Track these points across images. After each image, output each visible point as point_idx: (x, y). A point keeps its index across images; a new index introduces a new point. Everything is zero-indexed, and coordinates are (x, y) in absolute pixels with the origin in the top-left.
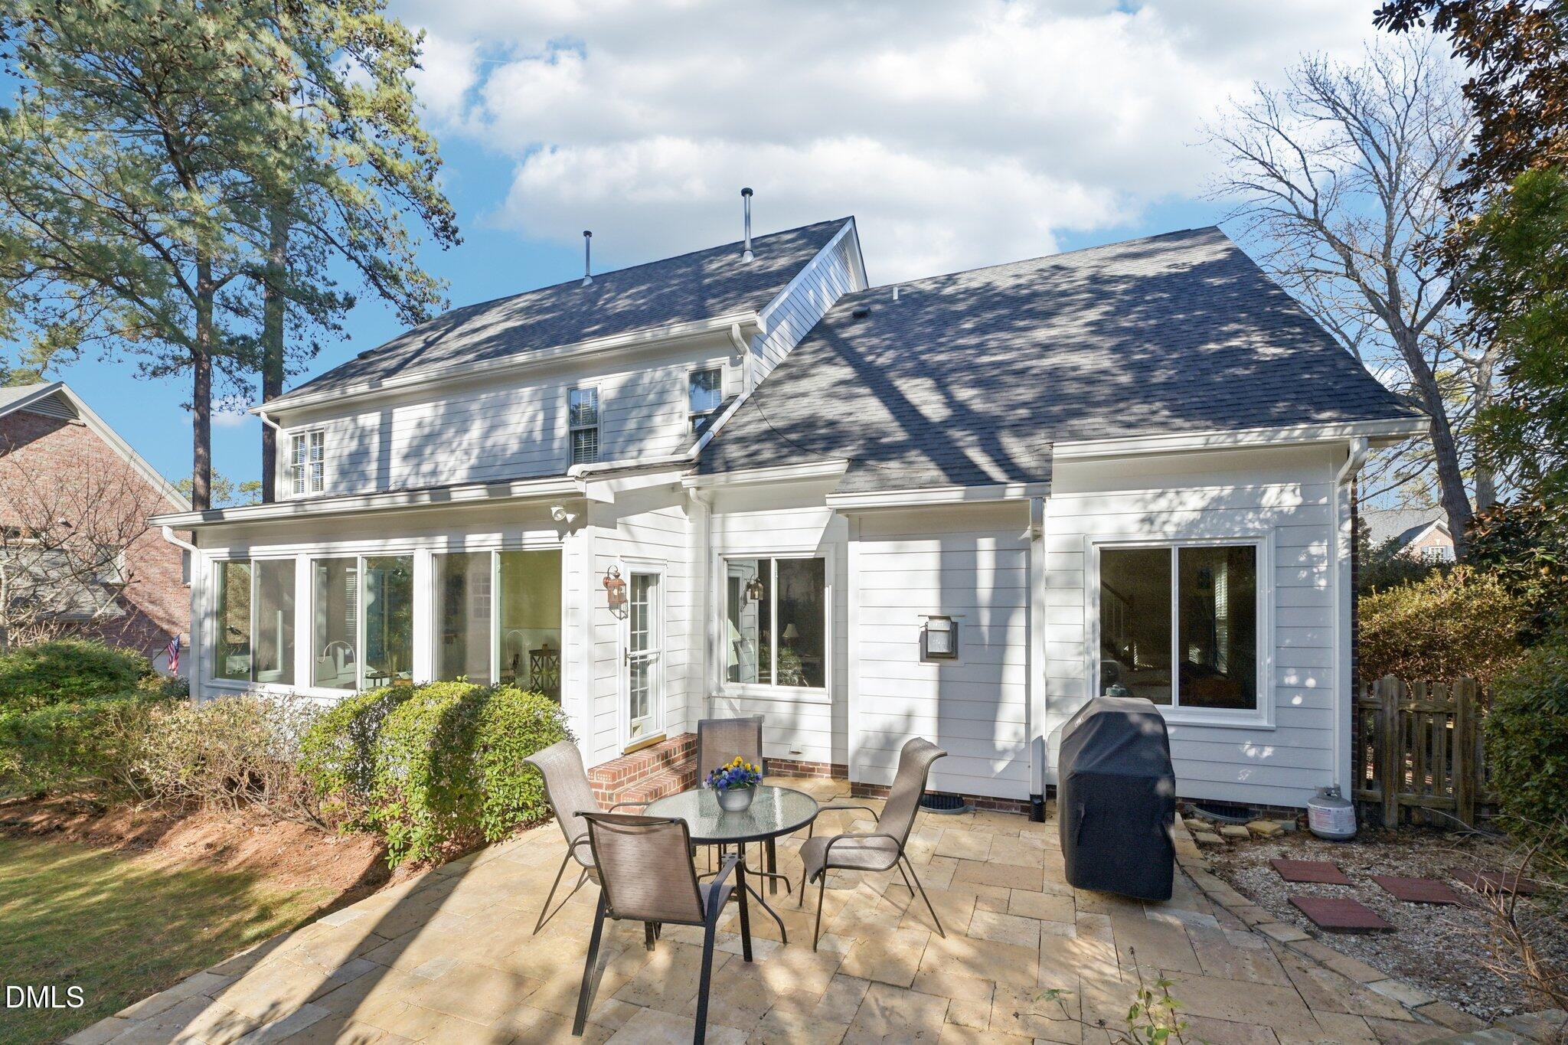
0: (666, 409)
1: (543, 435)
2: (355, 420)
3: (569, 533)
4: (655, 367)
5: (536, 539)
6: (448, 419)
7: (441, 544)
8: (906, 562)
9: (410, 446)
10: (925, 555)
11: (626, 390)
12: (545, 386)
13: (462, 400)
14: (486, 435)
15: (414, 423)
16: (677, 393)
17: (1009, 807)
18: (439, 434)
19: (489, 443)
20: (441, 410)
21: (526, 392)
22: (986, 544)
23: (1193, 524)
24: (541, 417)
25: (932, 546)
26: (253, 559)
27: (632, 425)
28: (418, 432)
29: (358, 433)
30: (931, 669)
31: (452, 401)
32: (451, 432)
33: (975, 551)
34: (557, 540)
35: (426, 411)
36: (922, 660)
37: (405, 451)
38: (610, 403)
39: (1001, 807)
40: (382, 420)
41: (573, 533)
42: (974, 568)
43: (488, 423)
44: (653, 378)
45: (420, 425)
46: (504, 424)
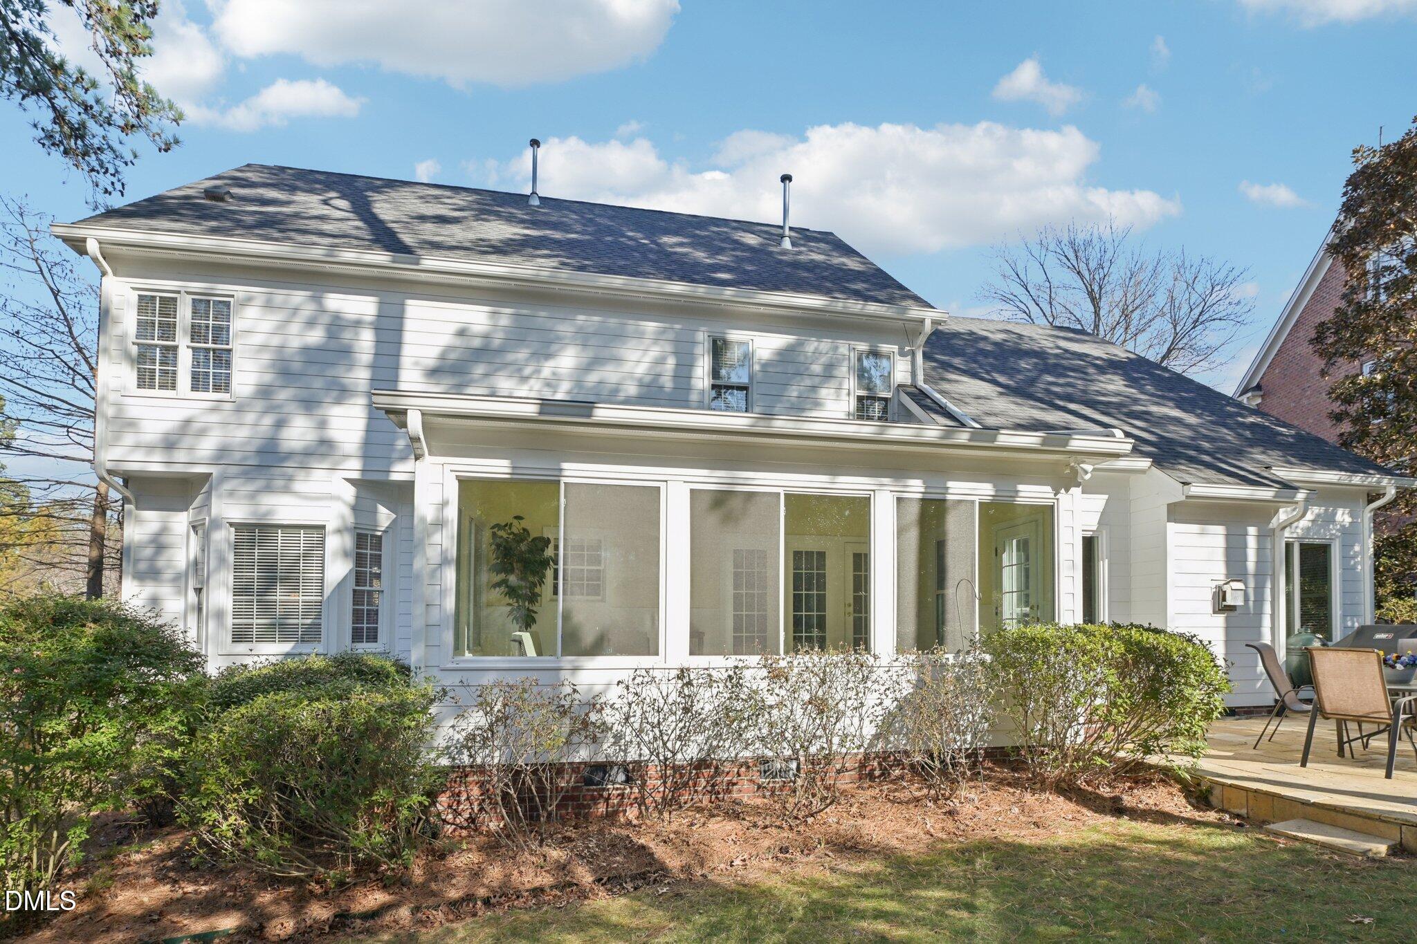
0: (833, 383)
1: (675, 382)
2: (317, 299)
3: (1063, 491)
4: (820, 337)
5: (1031, 493)
6: (517, 337)
7: (915, 488)
8: (1207, 540)
9: (442, 357)
10: (1216, 536)
11: (786, 356)
12: (677, 326)
13: (543, 314)
14: (588, 368)
15: (453, 328)
16: (845, 369)
17: (1261, 712)
18: (501, 351)
19: (593, 378)
20: (504, 321)
21: (651, 326)
22: (1252, 530)
23: (1308, 529)
24: (671, 362)
25: (1220, 530)
26: (564, 480)
27: (794, 392)
28: (458, 342)
29: (325, 319)
30: (1220, 619)
31: (525, 312)
32: (521, 355)
33: (1246, 534)
34: (1052, 496)
35: (477, 317)
36: (1214, 612)
37: (431, 363)
38: (765, 366)
39: (1257, 713)
40: (380, 309)
41: (1067, 490)
42: (1245, 547)
43: (590, 353)
44: (816, 349)
45: (462, 333)
46: (618, 360)
